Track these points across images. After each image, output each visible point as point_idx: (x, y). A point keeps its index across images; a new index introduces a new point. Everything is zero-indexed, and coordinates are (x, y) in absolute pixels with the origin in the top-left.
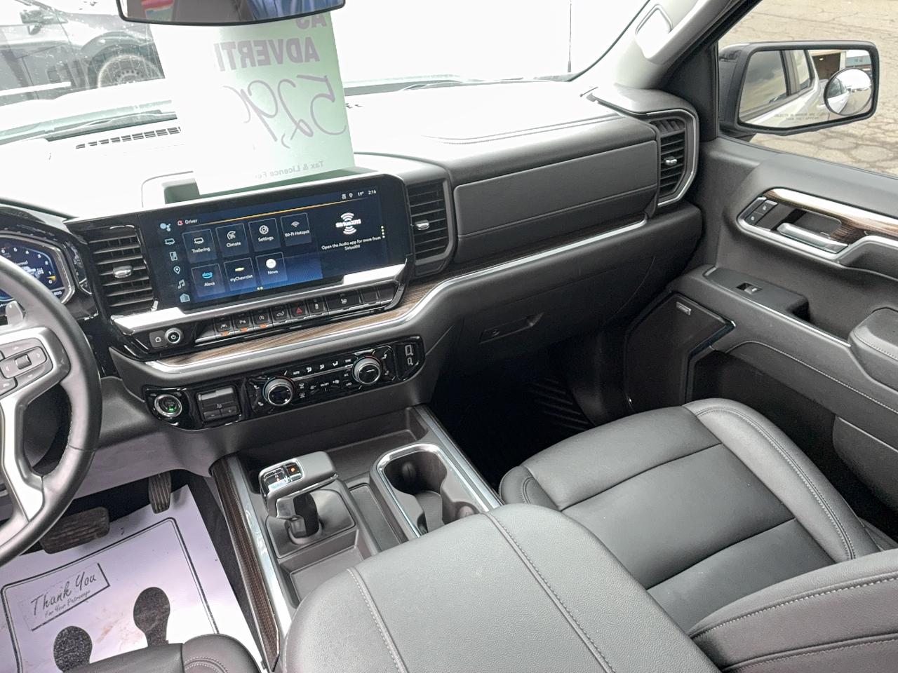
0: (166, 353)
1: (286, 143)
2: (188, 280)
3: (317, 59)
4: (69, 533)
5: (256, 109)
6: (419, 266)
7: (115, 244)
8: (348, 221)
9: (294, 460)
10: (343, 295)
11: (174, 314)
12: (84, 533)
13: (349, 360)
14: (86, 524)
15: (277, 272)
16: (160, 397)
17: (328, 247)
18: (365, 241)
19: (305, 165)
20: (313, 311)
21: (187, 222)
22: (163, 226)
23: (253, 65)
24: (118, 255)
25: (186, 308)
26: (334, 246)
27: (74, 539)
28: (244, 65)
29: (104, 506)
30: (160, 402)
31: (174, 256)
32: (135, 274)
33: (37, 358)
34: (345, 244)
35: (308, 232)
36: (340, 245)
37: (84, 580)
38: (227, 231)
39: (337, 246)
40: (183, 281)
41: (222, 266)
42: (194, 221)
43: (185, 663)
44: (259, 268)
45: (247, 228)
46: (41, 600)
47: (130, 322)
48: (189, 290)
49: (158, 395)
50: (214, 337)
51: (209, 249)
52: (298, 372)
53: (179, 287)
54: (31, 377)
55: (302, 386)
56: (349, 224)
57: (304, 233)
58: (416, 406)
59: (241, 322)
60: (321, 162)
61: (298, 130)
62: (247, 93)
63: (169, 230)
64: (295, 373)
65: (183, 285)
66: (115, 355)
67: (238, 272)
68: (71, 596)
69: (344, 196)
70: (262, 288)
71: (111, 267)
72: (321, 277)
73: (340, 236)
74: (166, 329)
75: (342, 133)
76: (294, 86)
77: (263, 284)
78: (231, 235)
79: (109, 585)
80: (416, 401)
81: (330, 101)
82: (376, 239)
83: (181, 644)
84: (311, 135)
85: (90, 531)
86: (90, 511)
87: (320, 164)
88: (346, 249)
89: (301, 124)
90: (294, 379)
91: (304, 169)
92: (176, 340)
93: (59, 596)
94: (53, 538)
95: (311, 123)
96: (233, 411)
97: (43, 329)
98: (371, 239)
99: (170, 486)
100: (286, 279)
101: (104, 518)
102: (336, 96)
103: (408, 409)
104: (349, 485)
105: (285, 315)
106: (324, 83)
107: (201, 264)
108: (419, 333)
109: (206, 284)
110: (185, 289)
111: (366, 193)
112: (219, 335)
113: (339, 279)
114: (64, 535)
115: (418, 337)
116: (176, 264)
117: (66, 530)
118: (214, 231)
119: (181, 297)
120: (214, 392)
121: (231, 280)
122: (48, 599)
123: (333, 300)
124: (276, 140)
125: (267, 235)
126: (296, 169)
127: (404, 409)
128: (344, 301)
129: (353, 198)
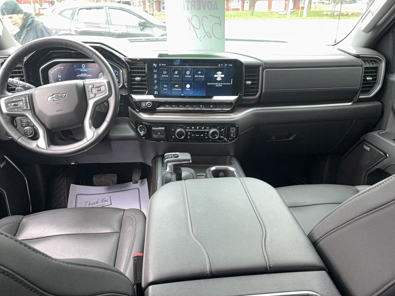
0: (146, 111)
1: (201, 39)
2: (159, 87)
3: (217, 10)
4: (103, 180)
5: (192, 25)
6: (244, 99)
7: (138, 69)
8: (219, 75)
9: (177, 153)
10: (212, 104)
11: (151, 97)
12: (108, 181)
13: (208, 128)
14: (109, 178)
15: (189, 90)
16: (141, 126)
17: (210, 84)
18: (224, 84)
19: (207, 49)
20: (199, 107)
21: (162, 65)
22: (154, 65)
23: (195, 9)
24: (138, 73)
25: (155, 96)
26: (212, 84)
27: (104, 182)
28: (192, 9)
29: (117, 174)
30: (140, 127)
31: (156, 76)
32: (142, 81)
33: (103, 88)
34: (217, 84)
35: (203, 76)
36: (215, 84)
37: (104, 200)
38: (175, 70)
39: (213, 84)
40: (157, 86)
41: (171, 83)
42: (165, 65)
43: (124, 214)
44: (183, 87)
45: (182, 70)
46: (88, 203)
47: (137, 97)
48: (158, 90)
49: (140, 125)
50: (162, 109)
51: (168, 76)
52: (189, 128)
53: (155, 88)
54: (100, 95)
55: (189, 133)
56: (219, 76)
57: (202, 76)
58: (232, 156)
59: (173, 106)
60: (213, 49)
61: (206, 35)
62: (191, 20)
63: (156, 66)
64: (187, 128)
65: (157, 88)
66: (130, 110)
67: (176, 87)
68: (98, 204)
69: (219, 65)
70: (183, 95)
71: (135, 77)
72: (205, 95)
73: (215, 80)
74: (147, 101)
75: (222, 39)
76: (207, 18)
77: (184, 93)
78: (176, 72)
79: (111, 204)
80: (232, 154)
81: (219, 26)
82: (229, 84)
83: (125, 210)
84: (210, 38)
85: (110, 181)
86: (112, 174)
87: (212, 50)
88: (216, 86)
89: (208, 33)
90: (187, 130)
91: (206, 51)
92: (150, 106)
93: (94, 203)
94: (98, 180)
95: (211, 34)
96: (163, 137)
97: (107, 80)
98: (226, 84)
99: (140, 175)
100: (192, 93)
101: (115, 178)
102: (222, 24)
103: (229, 156)
104: (197, 174)
105: (189, 106)
106: (218, 19)
107: (164, 81)
108: (238, 124)
109: (164, 89)
110: (157, 89)
111: (228, 65)
112: (164, 109)
113: (212, 97)
114: (101, 180)
115: (237, 126)
116: (156, 79)
117: (103, 179)
118: (170, 69)
119: (155, 92)
120: (158, 128)
121: (173, 89)
122: (91, 203)
123: (207, 104)
124: (198, 38)
125: (189, 75)
126: (203, 50)
127: (227, 156)
128: (212, 106)
129: (222, 66)
